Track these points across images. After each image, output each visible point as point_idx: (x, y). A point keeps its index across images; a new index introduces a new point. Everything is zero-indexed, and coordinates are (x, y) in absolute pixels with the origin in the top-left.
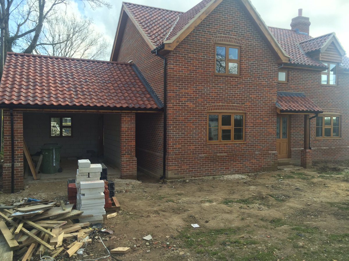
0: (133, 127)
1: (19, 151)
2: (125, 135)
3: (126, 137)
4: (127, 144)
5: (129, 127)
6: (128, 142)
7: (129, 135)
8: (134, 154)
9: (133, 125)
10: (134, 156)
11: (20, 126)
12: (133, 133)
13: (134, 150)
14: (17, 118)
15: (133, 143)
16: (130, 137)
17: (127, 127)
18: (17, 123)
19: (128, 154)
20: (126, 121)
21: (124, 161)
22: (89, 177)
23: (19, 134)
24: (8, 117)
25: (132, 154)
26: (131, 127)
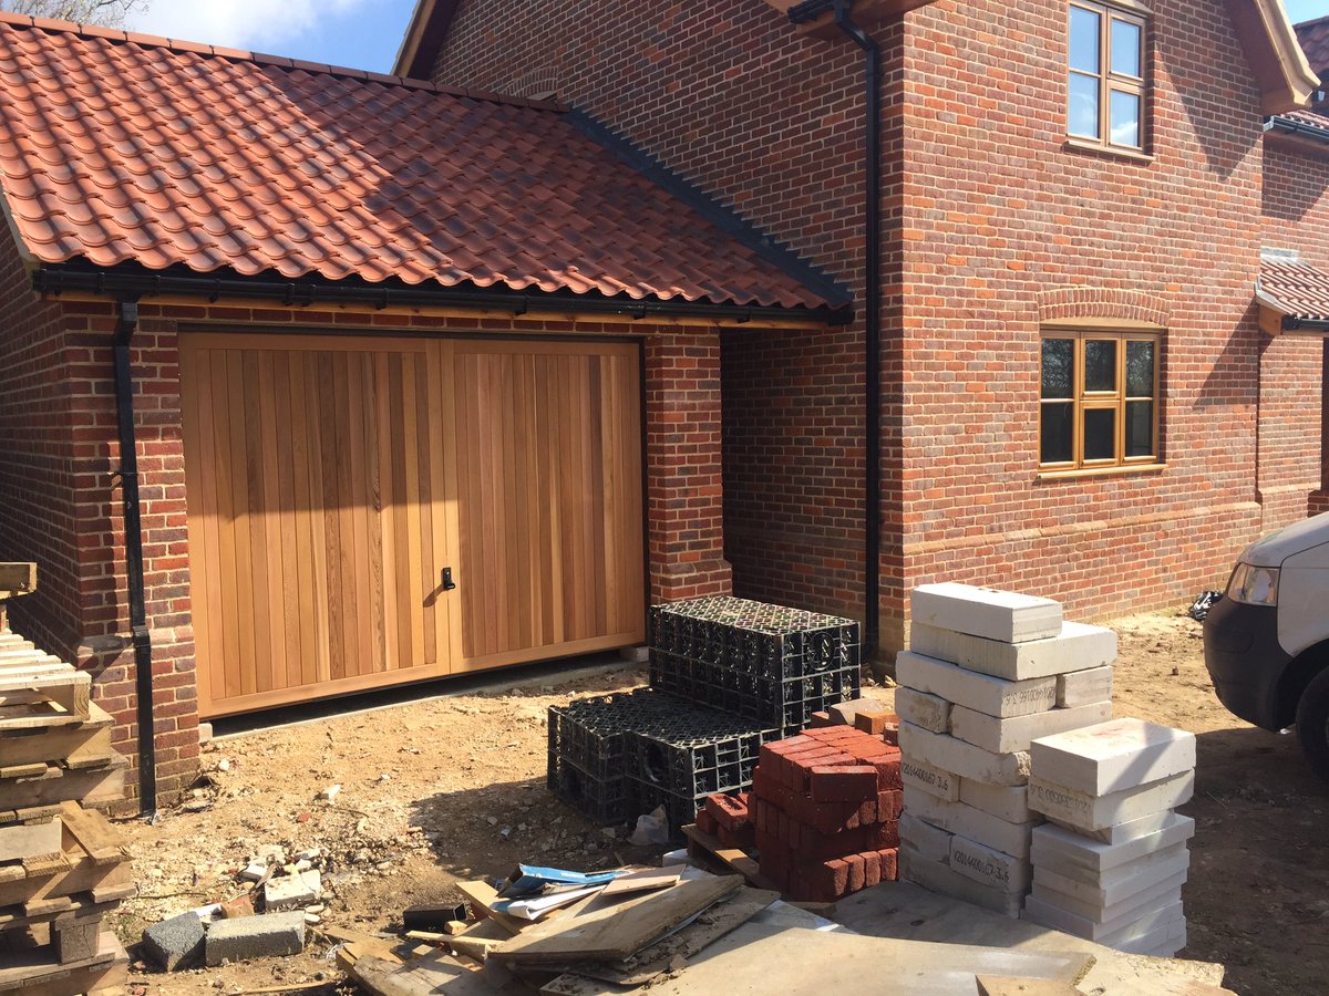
0: (713, 407)
1: (168, 556)
2: (681, 449)
3: (681, 461)
4: (686, 493)
5: (693, 407)
6: (691, 482)
7: (694, 449)
8: (715, 544)
9: (713, 397)
10: (715, 554)
11: (165, 403)
12: (713, 438)
13: (715, 524)
14: (147, 357)
15: (714, 490)
16: (700, 460)
17: (685, 407)
18: (149, 388)
19: (693, 546)
20: (680, 374)
21: (678, 582)
22: (1059, 705)
23: (162, 457)
24: (91, 350)
25: (706, 544)
26: (703, 407)
